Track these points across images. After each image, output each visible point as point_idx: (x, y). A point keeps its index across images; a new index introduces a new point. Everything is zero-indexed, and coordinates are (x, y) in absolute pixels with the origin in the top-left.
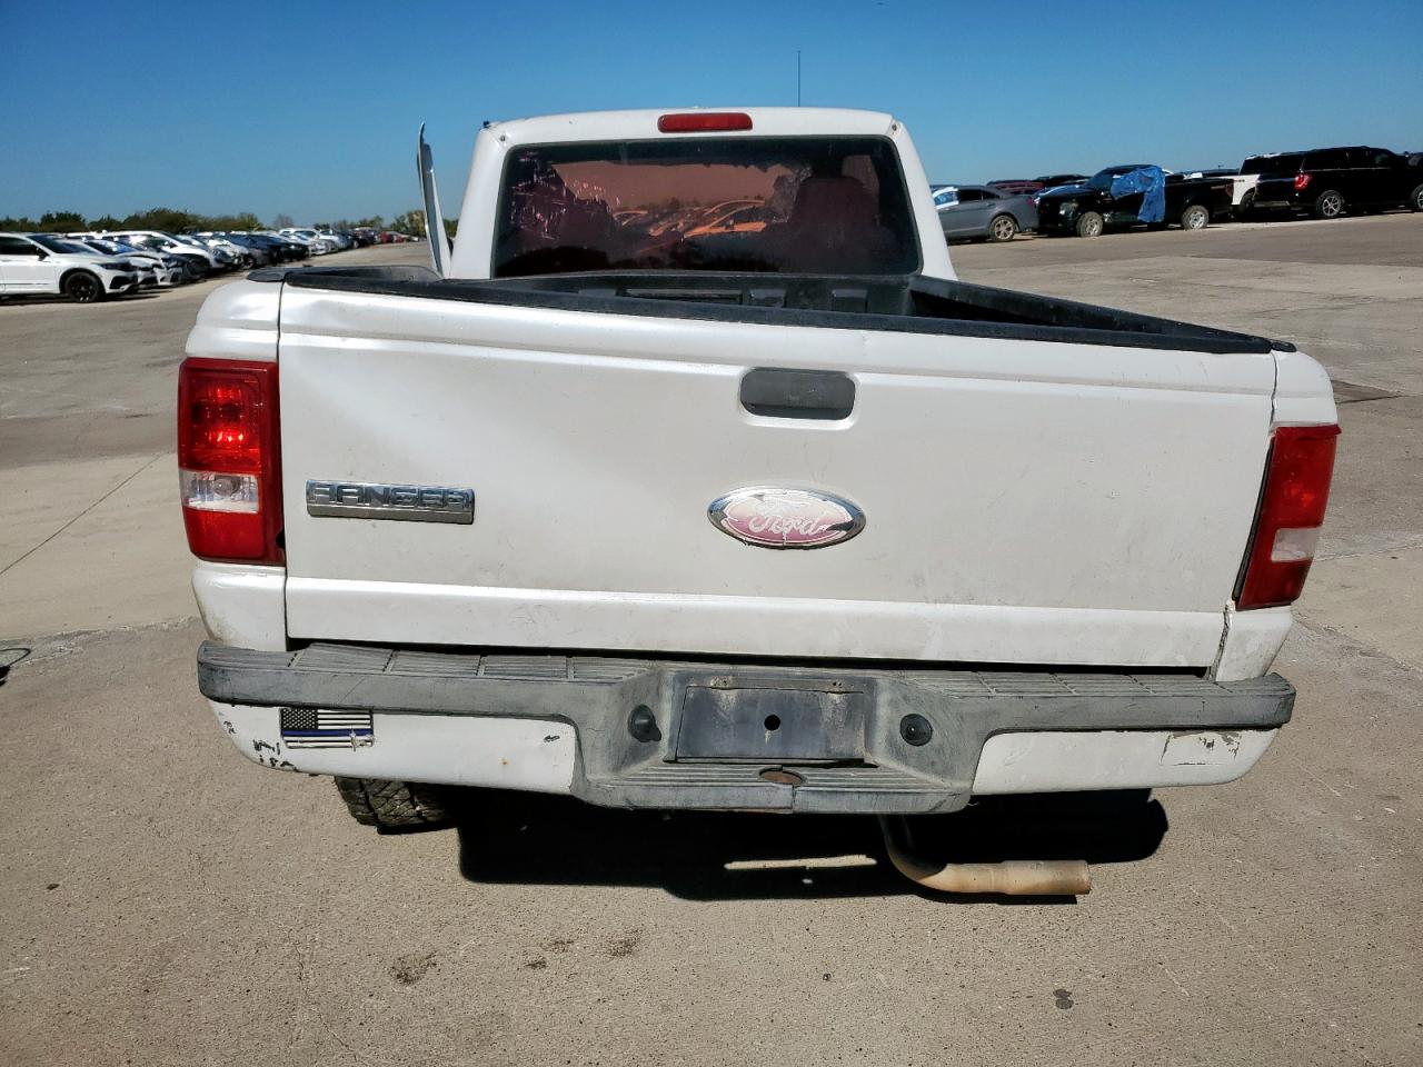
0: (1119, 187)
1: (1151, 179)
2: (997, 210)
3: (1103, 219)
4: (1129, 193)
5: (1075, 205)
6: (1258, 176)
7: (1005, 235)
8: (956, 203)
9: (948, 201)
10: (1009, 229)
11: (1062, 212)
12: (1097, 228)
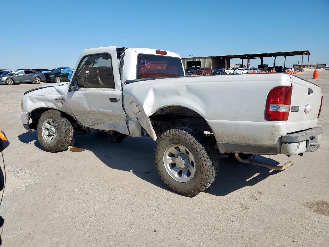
0: (63, 72)
1: (70, 70)
2: (36, 76)
3: (60, 79)
4: (66, 73)
5: (53, 75)
6: (88, 71)
7: (38, 82)
8: (24, 74)
9: (22, 73)
10: (39, 80)
11: (51, 77)
12: (59, 81)
